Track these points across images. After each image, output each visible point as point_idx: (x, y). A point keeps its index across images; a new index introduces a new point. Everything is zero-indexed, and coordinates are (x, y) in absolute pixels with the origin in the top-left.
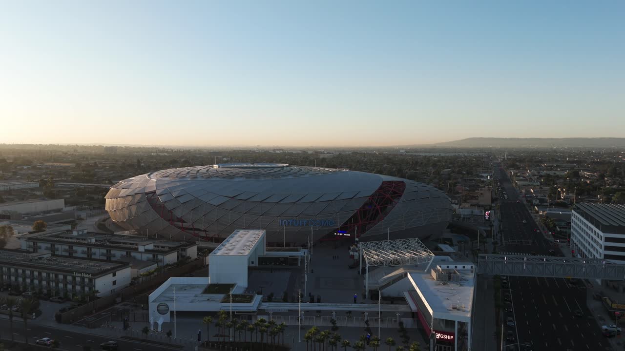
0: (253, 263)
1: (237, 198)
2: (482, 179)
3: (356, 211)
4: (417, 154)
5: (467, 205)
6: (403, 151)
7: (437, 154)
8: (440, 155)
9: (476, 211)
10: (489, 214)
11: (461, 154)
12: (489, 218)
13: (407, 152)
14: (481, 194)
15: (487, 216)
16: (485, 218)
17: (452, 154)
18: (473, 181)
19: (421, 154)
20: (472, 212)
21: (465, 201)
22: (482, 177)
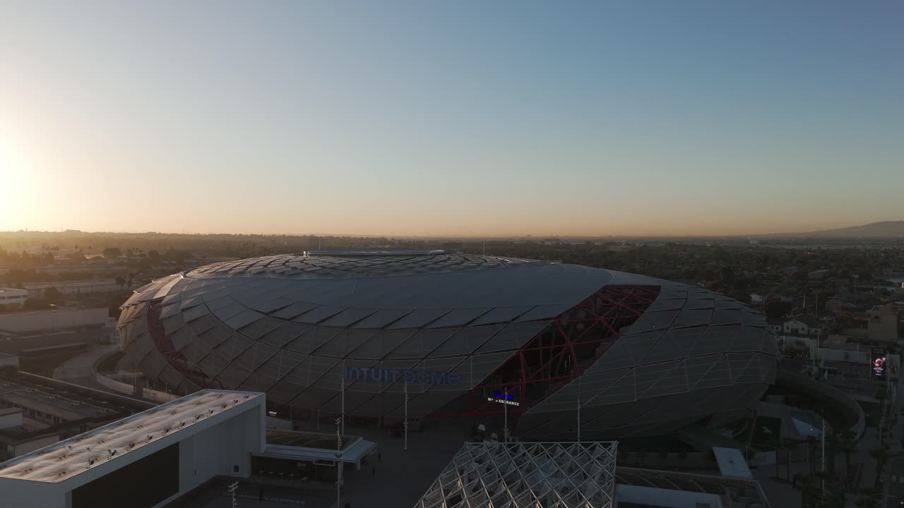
0: (236, 469)
1: (276, 314)
2: (889, 289)
3: (514, 353)
4: (780, 247)
5: (838, 340)
6: (755, 242)
7: (814, 247)
8: (819, 247)
9: (858, 355)
10: (884, 365)
11: (859, 247)
12: (883, 372)
13: (761, 243)
14: (876, 317)
15: (878, 369)
16: (874, 372)
17: (843, 247)
18: (871, 292)
19: (786, 247)
20: (847, 356)
21: (837, 331)
22: (891, 284)
